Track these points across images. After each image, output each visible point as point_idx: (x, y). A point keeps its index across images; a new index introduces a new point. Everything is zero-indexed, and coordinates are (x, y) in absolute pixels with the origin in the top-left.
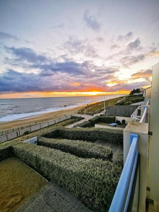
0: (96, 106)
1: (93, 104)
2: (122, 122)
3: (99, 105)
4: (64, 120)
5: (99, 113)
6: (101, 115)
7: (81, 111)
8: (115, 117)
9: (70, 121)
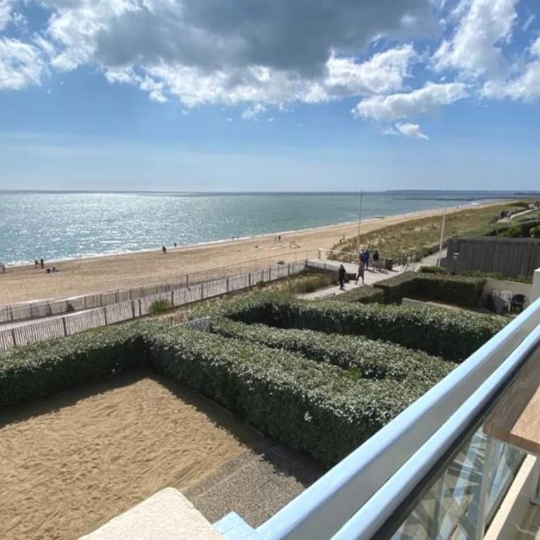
0: (403, 236)
1: (391, 226)
2: (509, 305)
3: (417, 229)
4: (281, 279)
5: (418, 260)
6: (424, 270)
7: (343, 250)
8: (485, 282)
9: (301, 281)
